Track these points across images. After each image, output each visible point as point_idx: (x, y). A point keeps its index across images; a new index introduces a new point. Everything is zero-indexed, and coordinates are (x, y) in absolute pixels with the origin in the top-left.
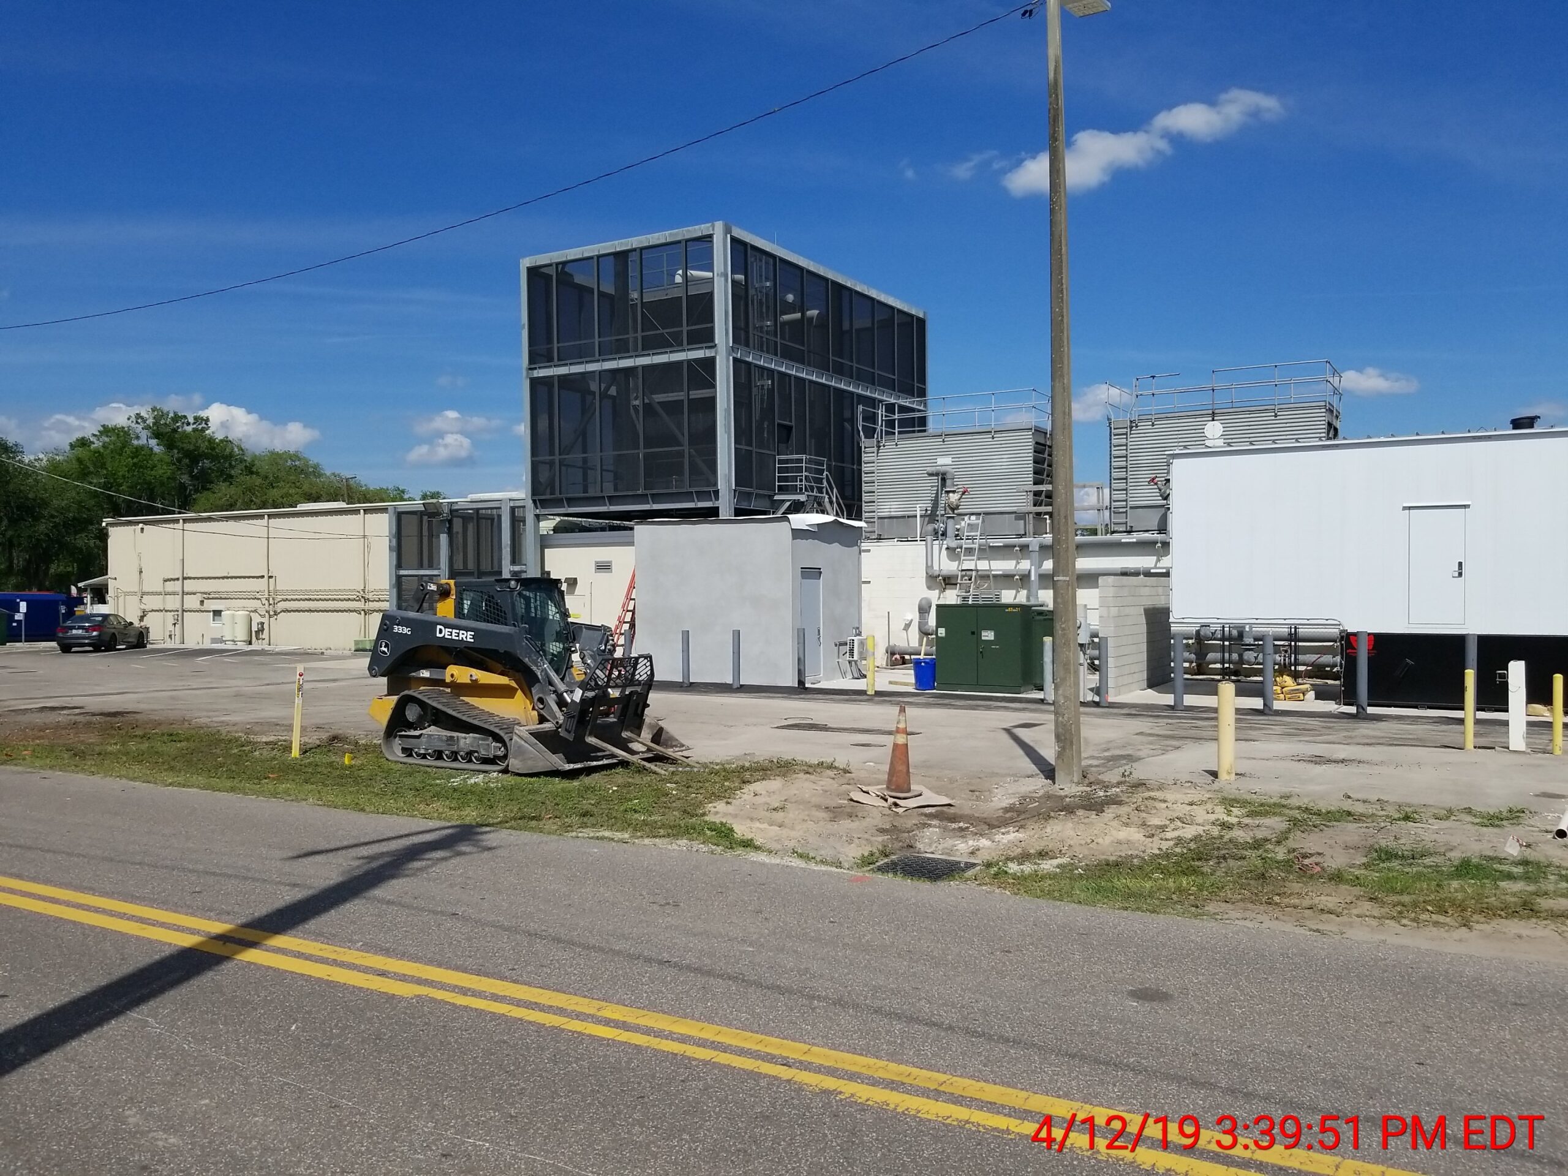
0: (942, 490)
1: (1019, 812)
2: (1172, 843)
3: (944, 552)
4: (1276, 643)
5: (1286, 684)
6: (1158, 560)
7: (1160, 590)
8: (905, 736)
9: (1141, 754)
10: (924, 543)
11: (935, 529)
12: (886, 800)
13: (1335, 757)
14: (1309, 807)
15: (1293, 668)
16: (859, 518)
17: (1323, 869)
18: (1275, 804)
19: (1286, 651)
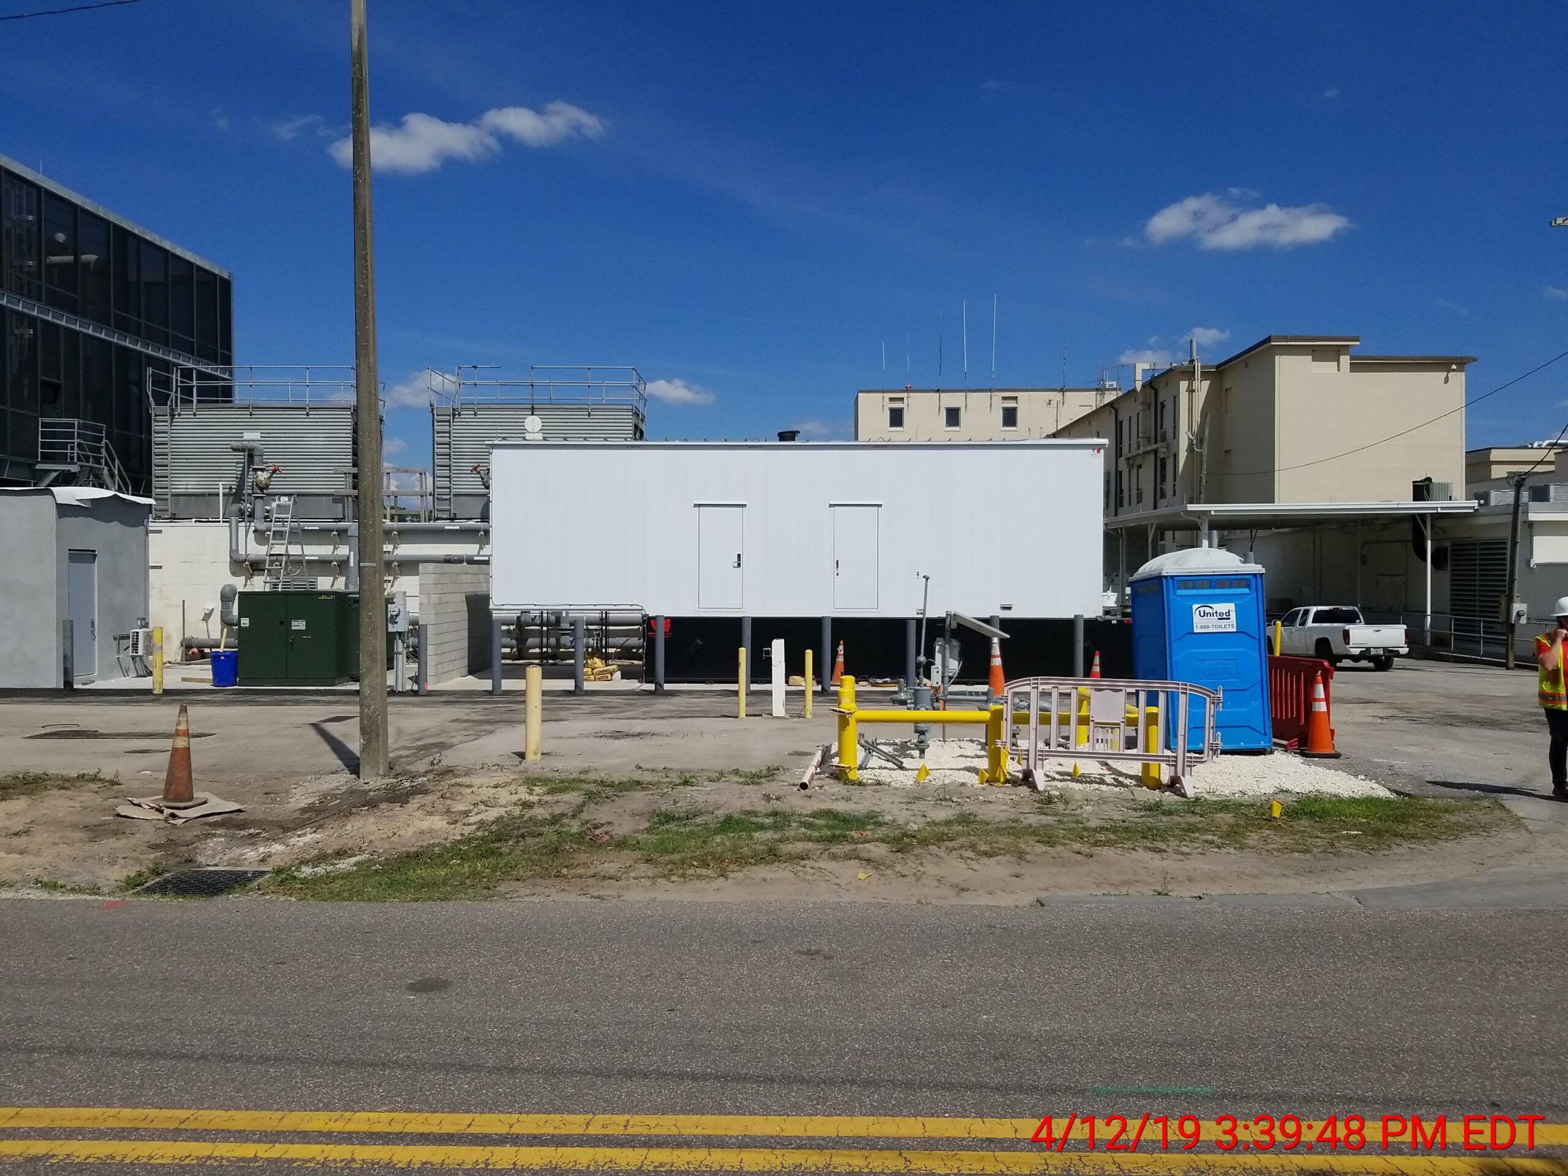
0: (249, 468)
1: (318, 812)
2: (474, 827)
3: (251, 535)
4: (590, 627)
5: (596, 666)
6: (481, 548)
7: (482, 577)
8: (186, 739)
9: (454, 741)
10: (228, 524)
11: (240, 510)
12: (162, 812)
13: (632, 731)
14: (605, 780)
15: (604, 650)
16: (148, 495)
17: (611, 837)
18: (574, 780)
19: (598, 635)
